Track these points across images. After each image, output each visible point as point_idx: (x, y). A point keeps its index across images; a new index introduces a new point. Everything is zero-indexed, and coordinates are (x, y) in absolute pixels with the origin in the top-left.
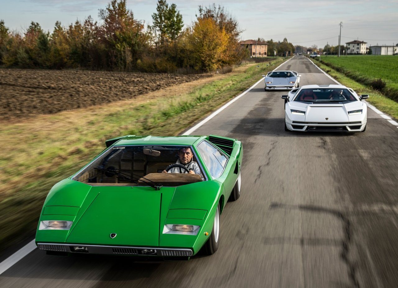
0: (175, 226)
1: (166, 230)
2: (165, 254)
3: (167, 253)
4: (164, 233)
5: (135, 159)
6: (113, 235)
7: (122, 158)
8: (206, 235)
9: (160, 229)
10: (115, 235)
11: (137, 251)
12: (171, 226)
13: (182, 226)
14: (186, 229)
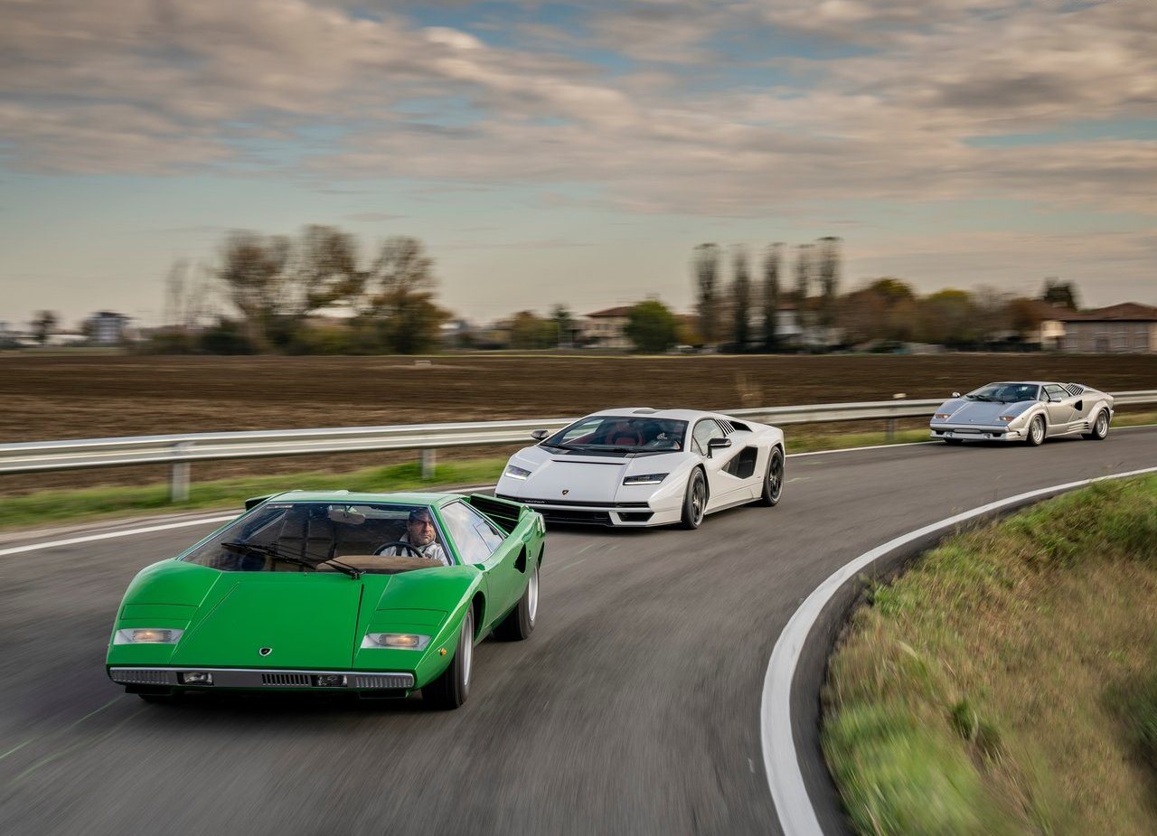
0: (384, 638)
1: (366, 643)
2: (362, 684)
3: (367, 682)
4: (362, 647)
5: (309, 535)
6: (264, 651)
7: (281, 535)
8: (441, 654)
9: (357, 640)
10: (269, 650)
11: (309, 680)
12: (376, 637)
13: (399, 636)
14: (405, 642)
